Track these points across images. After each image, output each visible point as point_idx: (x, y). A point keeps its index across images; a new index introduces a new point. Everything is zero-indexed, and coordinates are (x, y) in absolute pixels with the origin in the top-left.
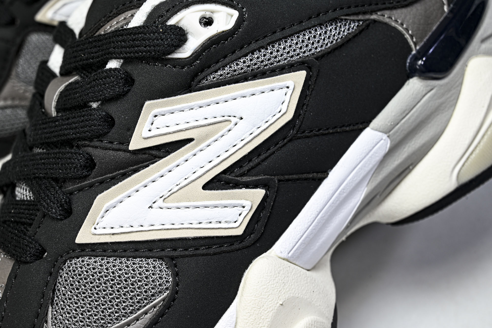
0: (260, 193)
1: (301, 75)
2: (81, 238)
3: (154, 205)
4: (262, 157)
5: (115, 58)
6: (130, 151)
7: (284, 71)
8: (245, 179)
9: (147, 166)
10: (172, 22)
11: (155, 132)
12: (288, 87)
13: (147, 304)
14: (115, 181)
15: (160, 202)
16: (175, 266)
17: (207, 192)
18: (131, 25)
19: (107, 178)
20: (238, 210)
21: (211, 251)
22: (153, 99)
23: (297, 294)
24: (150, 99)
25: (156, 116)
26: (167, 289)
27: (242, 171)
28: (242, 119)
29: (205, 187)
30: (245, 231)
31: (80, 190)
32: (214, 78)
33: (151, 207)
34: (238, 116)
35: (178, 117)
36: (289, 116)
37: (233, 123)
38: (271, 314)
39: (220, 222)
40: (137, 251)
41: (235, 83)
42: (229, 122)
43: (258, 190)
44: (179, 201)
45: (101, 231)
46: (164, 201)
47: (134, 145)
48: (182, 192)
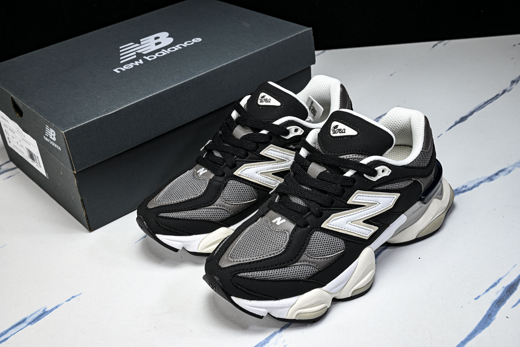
2: (323, 226)
5: (353, 169)
6: (347, 204)
7: (394, 192)
8: (374, 222)
10: (376, 169)
11: (356, 200)
12: (394, 198)
13: (336, 253)
15: (350, 222)
17: (363, 223)
18: (361, 162)
20: (369, 232)
21: (357, 242)
22: (360, 190)
25: (358, 195)
26: (343, 250)
27: (374, 220)
28: (380, 204)
29: (364, 222)
33: (347, 223)
35: (364, 198)
36: (391, 207)
37: (377, 204)
38: (367, 266)
39: (363, 234)
40: (337, 234)
41: (382, 192)
42: (376, 204)
43: (377, 227)
44: (355, 224)
45: (329, 226)
46: (351, 222)
47: (349, 202)
48: (357, 221)
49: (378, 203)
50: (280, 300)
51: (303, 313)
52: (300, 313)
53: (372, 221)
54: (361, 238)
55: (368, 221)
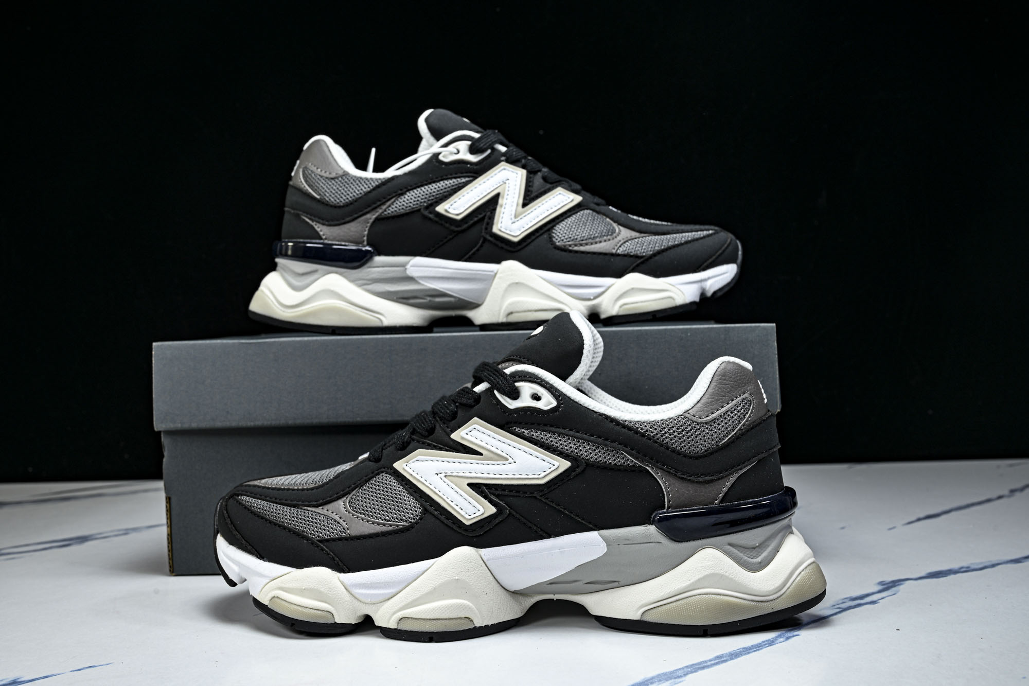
0: (492, 510)
1: (566, 464)
2: (398, 465)
3: (439, 475)
4: (512, 494)
6: (450, 438)
7: (561, 456)
8: (493, 498)
9: (453, 452)
10: (517, 384)
11: (468, 437)
12: (554, 465)
13: (396, 522)
14: (435, 448)
15: (443, 475)
16: (425, 514)
18: (505, 370)
19: (432, 444)
20: (475, 510)
21: (446, 521)
22: (480, 419)
23: (471, 583)
24: (478, 417)
25: (475, 429)
26: (410, 522)
27: (495, 492)
28: (515, 462)
29: (470, 485)
30: (471, 525)
31: (418, 442)
32: (519, 430)
33: (437, 474)
34: (515, 460)
35: (485, 437)
36: (542, 482)
37: (508, 462)
38: (446, 579)
39: (462, 509)
40: (415, 492)
41: (528, 441)
42: (507, 460)
43: (493, 508)
44: (451, 482)
45: (407, 468)
46: (445, 476)
47: (454, 436)
48: (457, 478)
49: (512, 461)
50: (265, 561)
51: (282, 599)
52: (277, 597)
53: (488, 493)
54: (455, 516)
55: (478, 488)
